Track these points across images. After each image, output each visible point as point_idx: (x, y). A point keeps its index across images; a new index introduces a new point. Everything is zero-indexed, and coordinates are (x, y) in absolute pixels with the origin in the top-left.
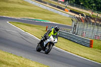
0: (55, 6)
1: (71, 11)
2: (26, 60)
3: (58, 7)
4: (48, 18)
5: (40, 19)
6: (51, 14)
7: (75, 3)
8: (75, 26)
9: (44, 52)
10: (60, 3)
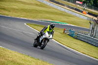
0: (73, 8)
1: (89, 13)
2: (43, 63)
3: (76, 10)
4: (66, 20)
5: (58, 22)
6: (69, 16)
7: (93, 5)
8: (93, 28)
9: (40, 47)
10: (78, 6)
